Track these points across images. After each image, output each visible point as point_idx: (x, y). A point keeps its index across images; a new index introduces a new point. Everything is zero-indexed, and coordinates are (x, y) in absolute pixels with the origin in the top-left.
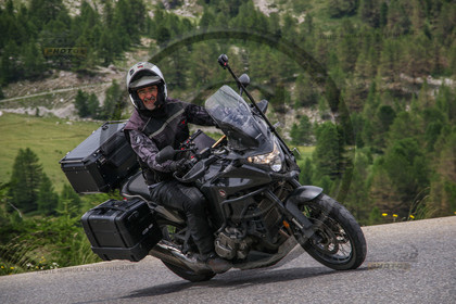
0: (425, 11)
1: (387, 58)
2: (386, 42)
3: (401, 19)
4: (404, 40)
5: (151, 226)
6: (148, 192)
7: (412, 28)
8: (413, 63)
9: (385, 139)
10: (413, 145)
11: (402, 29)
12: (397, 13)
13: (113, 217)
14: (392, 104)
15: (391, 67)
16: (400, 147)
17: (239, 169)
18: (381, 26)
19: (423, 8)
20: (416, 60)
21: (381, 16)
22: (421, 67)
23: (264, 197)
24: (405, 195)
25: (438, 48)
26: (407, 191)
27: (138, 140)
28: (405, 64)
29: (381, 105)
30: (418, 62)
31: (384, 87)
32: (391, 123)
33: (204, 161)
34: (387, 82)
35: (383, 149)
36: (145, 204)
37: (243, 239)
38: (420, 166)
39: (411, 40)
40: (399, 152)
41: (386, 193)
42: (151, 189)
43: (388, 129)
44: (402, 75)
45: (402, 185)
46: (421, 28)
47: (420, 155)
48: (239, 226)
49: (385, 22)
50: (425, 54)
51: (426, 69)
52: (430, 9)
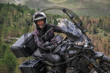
0: (14, 20)
1: (4, 32)
2: (4, 28)
3: (7, 22)
4: (9, 27)
5: (43, 68)
6: (41, 56)
7: (11, 24)
8: (11, 34)
9: (4, 54)
10: (12, 56)
11: (8, 25)
12: (7, 20)
13: (30, 66)
14: (6, 45)
15: (5, 35)
16: (8, 56)
17: (73, 47)
18: (2, 24)
19: (14, 19)
20: (12, 33)
21: (2, 21)
22: (14, 35)
23: (82, 56)
24: (9, 69)
25: (18, 30)
26: (10, 68)
27: (37, 39)
28: (9, 34)
29: (3, 45)
30: (13, 33)
31: (3, 40)
32: (6, 50)
33: (60, 45)
34: (4, 39)
35: (3, 57)
36: (41, 60)
37: (76, 71)
38: (14, 61)
39: (10, 27)
40: (8, 58)
41: (4, 69)
42: (42, 55)
43: (5, 52)
44: (8, 37)
45: (9, 67)
46: (13, 24)
47: (13, 58)
48: (74, 67)
49: (3, 23)
50: (14, 31)
51: (15, 35)
52: (15, 19)
